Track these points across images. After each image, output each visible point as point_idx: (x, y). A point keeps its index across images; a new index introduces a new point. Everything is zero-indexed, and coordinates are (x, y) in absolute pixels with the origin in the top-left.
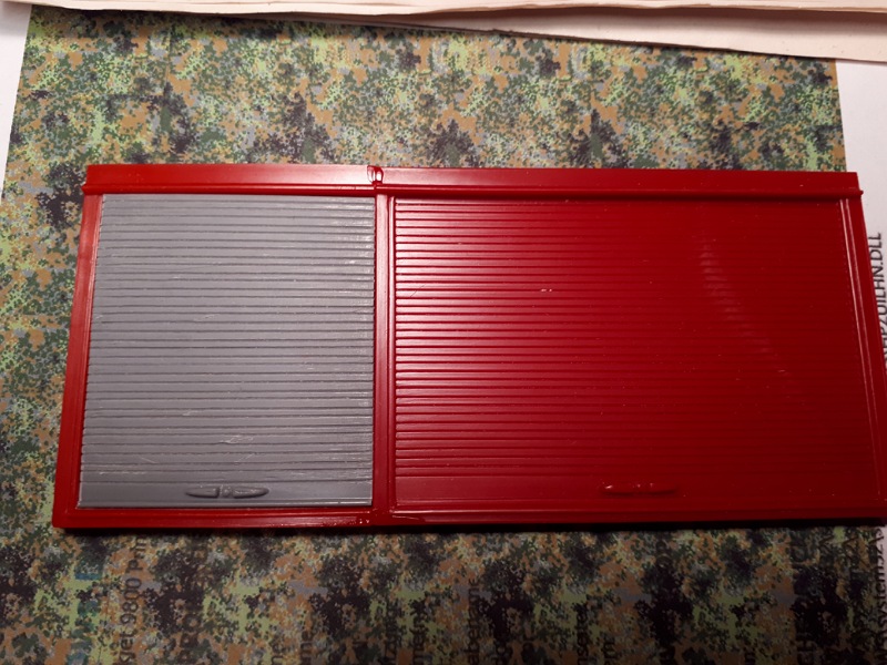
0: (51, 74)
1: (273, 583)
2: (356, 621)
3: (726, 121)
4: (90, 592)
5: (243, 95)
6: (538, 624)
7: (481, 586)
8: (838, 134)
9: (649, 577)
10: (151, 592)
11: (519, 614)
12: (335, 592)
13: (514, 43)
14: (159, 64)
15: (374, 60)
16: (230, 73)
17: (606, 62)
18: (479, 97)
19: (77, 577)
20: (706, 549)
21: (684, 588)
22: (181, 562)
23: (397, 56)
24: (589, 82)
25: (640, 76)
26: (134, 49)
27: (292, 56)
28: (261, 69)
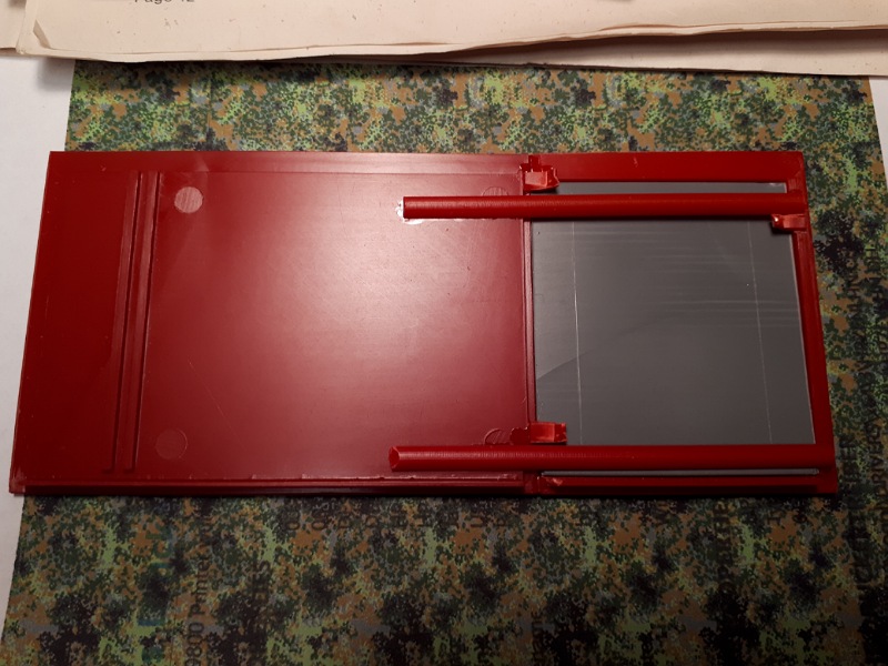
0: (96, 126)
1: (335, 622)
2: (420, 658)
3: (763, 143)
4: (153, 638)
5: (285, 138)
6: (603, 656)
7: (544, 619)
8: (876, 150)
9: (714, 603)
10: (215, 636)
11: (583, 645)
12: (397, 629)
13: (549, 75)
14: (201, 110)
15: (410, 97)
16: (270, 116)
17: (640, 89)
18: (516, 130)
19: (140, 623)
20: (769, 573)
21: (749, 614)
22: (243, 605)
23: (434, 94)
24: (625, 109)
25: (675, 101)
26: (176, 97)
27: (331, 98)
28: (302, 111)
